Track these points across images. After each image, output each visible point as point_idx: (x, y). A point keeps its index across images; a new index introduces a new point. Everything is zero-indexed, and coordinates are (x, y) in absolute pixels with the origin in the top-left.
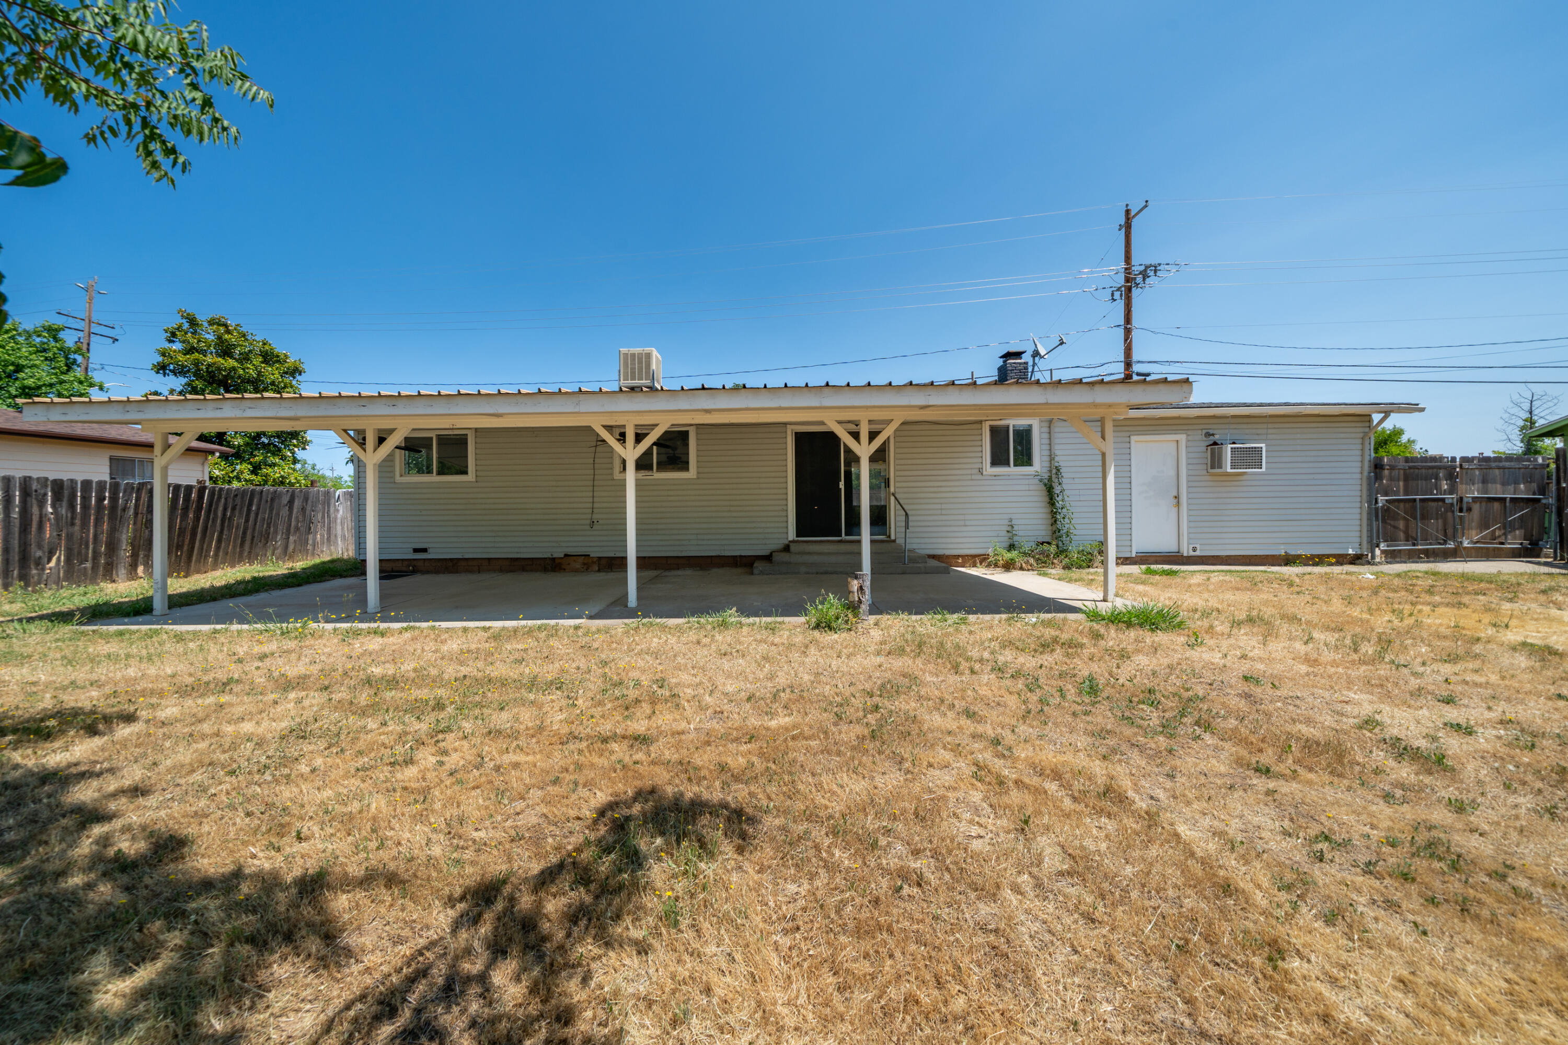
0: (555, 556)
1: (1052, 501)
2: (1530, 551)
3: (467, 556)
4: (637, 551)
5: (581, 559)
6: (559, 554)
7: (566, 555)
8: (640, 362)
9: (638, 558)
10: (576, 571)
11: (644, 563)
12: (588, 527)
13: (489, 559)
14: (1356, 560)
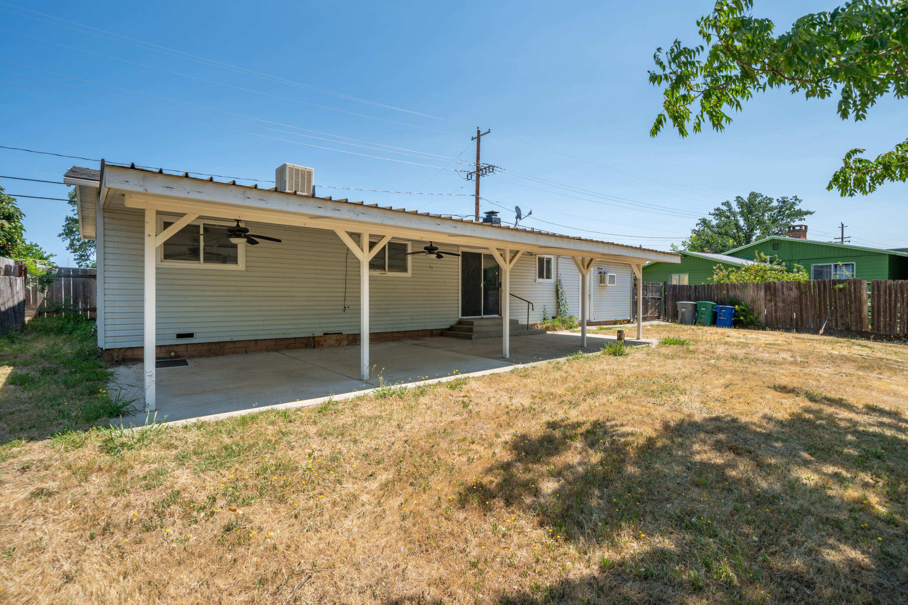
0: (316, 335)
1: (558, 297)
2: (658, 318)
3: (235, 339)
4: (370, 329)
5: (334, 337)
6: (319, 333)
7: (325, 334)
8: (303, 177)
9: (371, 334)
10: (331, 346)
11: (375, 337)
12: (342, 311)
13: (256, 340)
14: (629, 322)
